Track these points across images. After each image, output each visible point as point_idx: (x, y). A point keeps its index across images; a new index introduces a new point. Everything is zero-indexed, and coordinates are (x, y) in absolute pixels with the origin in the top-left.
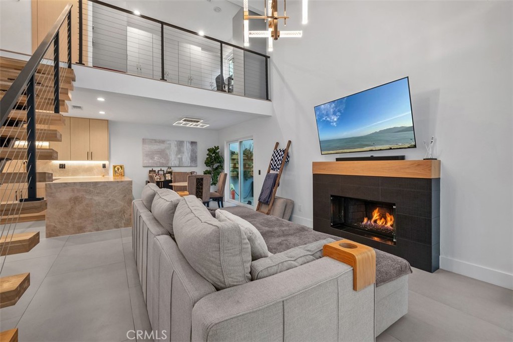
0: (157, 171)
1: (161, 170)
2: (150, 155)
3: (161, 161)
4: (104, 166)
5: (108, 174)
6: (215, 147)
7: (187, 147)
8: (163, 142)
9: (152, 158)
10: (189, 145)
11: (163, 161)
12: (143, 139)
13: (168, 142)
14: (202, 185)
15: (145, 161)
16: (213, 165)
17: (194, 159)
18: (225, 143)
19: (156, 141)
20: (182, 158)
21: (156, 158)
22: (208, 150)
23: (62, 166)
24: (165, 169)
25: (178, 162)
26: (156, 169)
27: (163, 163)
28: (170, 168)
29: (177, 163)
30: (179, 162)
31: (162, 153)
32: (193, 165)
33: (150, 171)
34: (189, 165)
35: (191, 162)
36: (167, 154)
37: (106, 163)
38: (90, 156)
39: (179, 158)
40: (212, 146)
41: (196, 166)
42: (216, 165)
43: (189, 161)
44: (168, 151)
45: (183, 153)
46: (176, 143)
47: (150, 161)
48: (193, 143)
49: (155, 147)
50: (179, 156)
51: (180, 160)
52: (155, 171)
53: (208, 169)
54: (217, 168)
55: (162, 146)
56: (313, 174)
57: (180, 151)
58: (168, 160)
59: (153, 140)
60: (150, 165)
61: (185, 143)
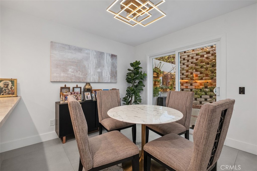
0: (71, 89)
1: (77, 87)
3: (78, 75)
6: (137, 61)
7: (107, 60)
8: (80, 50)
9: (65, 71)
10: (109, 58)
11: (79, 75)
12: (52, 42)
13: (86, 52)
15: (55, 75)
16: (134, 81)
17: (114, 74)
18: (148, 57)
20: (102, 72)
21: (70, 70)
22: (131, 64)
24: (82, 85)
25: (98, 78)
26: (71, 86)
27: (79, 78)
28: (88, 84)
29: (96, 79)
32: (113, 81)
33: (62, 88)
34: (109, 81)
35: (111, 78)
36: (84, 67)
39: (99, 72)
40: (133, 61)
41: (116, 83)
43: (109, 76)
44: (85, 63)
45: (104, 66)
46: (95, 53)
47: (62, 74)
48: (113, 56)
49: (70, 56)
50: (99, 70)
51: (100, 74)
52: (69, 88)
55: (79, 56)
57: (99, 65)
58: (86, 75)
59: (66, 45)
60: (62, 80)
61: (106, 55)
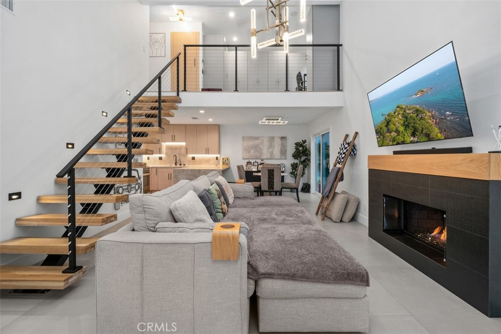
0: (252, 163)
1: (256, 162)
2: (247, 150)
3: (256, 154)
4: (217, 158)
5: (219, 164)
6: (302, 141)
7: (277, 143)
8: (257, 138)
9: (249, 152)
10: (279, 140)
12: (243, 137)
13: (262, 139)
14: (273, 175)
15: (244, 155)
16: (300, 158)
17: (283, 153)
18: (312, 136)
19: (252, 138)
20: (273, 152)
21: (252, 152)
22: (296, 144)
23: (193, 158)
24: (259, 161)
26: (252, 161)
27: (257, 156)
28: (262, 160)
29: (268, 156)
30: (271, 155)
31: (256, 147)
32: (282, 157)
33: (247, 162)
34: (279, 158)
36: (260, 149)
37: (218, 156)
38: (207, 151)
39: (270, 152)
40: (300, 141)
41: (286, 159)
42: (303, 158)
43: (279, 154)
44: (261, 146)
45: (274, 147)
46: (268, 139)
47: (248, 155)
48: (283, 138)
49: (251, 143)
50: (271, 150)
51: (272, 153)
52: (251, 162)
53: (296, 161)
54: (304, 161)
55: (257, 142)
56: (369, 169)
57: (271, 146)
58: (261, 154)
59: (250, 137)
60: (247, 157)
61: (276, 138)
